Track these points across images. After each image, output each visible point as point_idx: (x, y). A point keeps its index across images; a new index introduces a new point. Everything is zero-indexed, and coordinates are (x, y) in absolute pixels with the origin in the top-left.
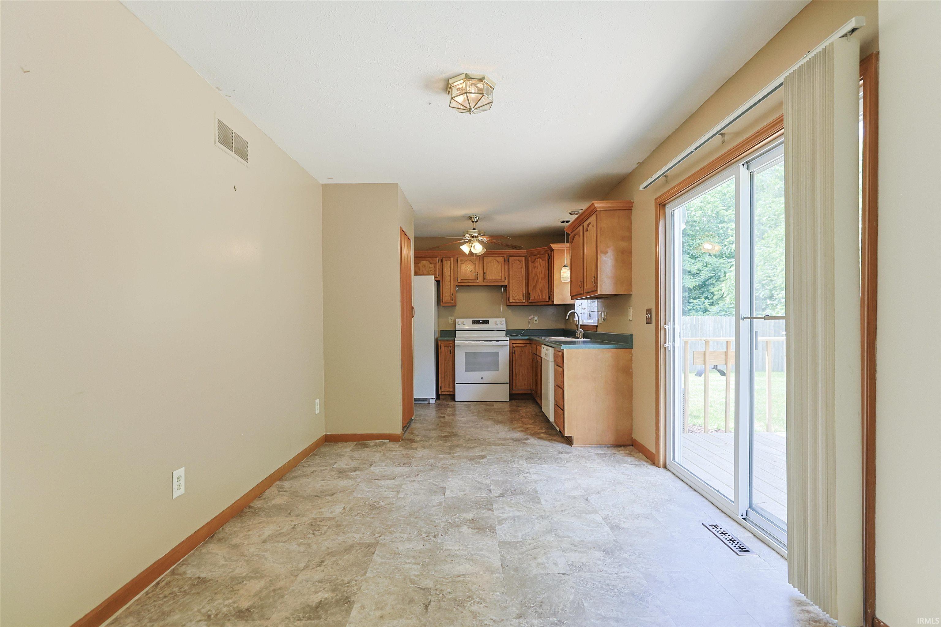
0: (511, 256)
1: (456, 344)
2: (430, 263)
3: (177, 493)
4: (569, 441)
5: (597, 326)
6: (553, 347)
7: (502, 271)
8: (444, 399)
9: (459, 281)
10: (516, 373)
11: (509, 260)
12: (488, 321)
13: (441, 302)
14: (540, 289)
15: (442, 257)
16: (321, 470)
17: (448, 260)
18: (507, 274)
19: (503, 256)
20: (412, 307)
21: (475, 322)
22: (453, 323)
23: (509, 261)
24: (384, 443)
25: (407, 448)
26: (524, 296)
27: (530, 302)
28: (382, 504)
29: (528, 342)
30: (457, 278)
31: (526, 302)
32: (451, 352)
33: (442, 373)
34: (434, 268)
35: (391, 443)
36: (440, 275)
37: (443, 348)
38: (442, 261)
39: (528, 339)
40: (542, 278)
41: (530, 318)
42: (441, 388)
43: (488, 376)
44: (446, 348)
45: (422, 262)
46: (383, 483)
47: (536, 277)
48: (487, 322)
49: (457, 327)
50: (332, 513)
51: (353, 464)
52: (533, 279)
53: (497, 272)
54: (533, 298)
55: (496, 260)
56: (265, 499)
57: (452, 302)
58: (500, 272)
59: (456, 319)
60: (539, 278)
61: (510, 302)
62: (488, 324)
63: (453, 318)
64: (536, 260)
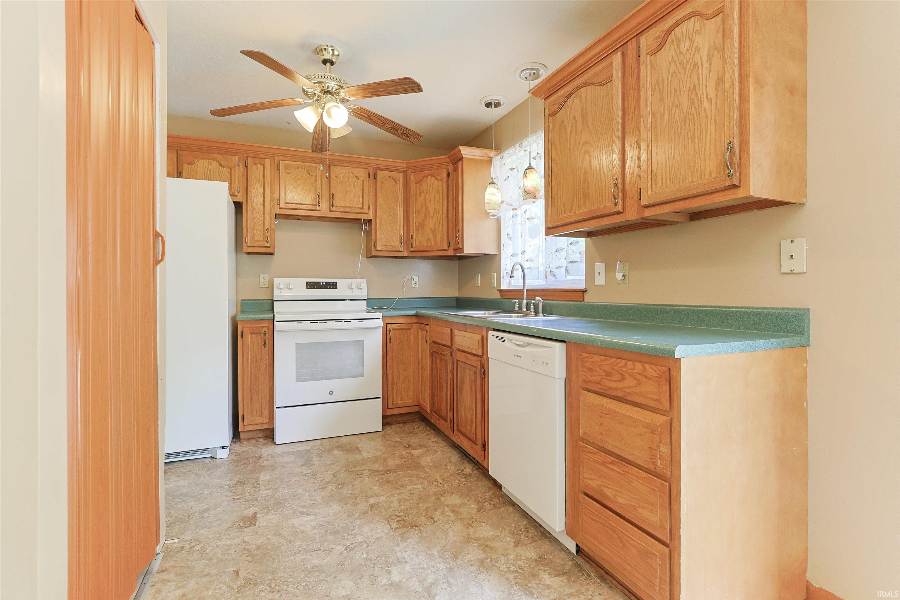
0: (381, 169)
1: (275, 329)
2: (220, 164)
5: (584, 291)
6: (564, 342)
7: (363, 193)
8: (249, 440)
9: (283, 205)
10: (393, 378)
11: (376, 175)
12: (336, 283)
13: (245, 245)
14: (431, 229)
15: (247, 159)
17: (260, 164)
18: (372, 200)
19: (366, 167)
20: (157, 235)
21: (310, 285)
22: (267, 286)
23: (375, 178)
26: (402, 241)
27: (412, 251)
29: (414, 320)
30: (279, 201)
31: (405, 252)
32: (265, 343)
33: (245, 387)
34: (228, 175)
36: (241, 192)
37: (248, 337)
38: (246, 166)
39: (417, 316)
40: (435, 209)
41: (405, 279)
42: (242, 419)
43: (343, 387)
44: (254, 336)
45: (201, 161)
47: (425, 208)
48: (334, 286)
49: (277, 295)
52: (419, 211)
53: (354, 195)
54: (418, 244)
55: (353, 173)
57: (268, 245)
58: (361, 196)
59: (274, 279)
60: (429, 209)
61: (378, 249)
62: (337, 288)
63: (267, 276)
64: (425, 179)
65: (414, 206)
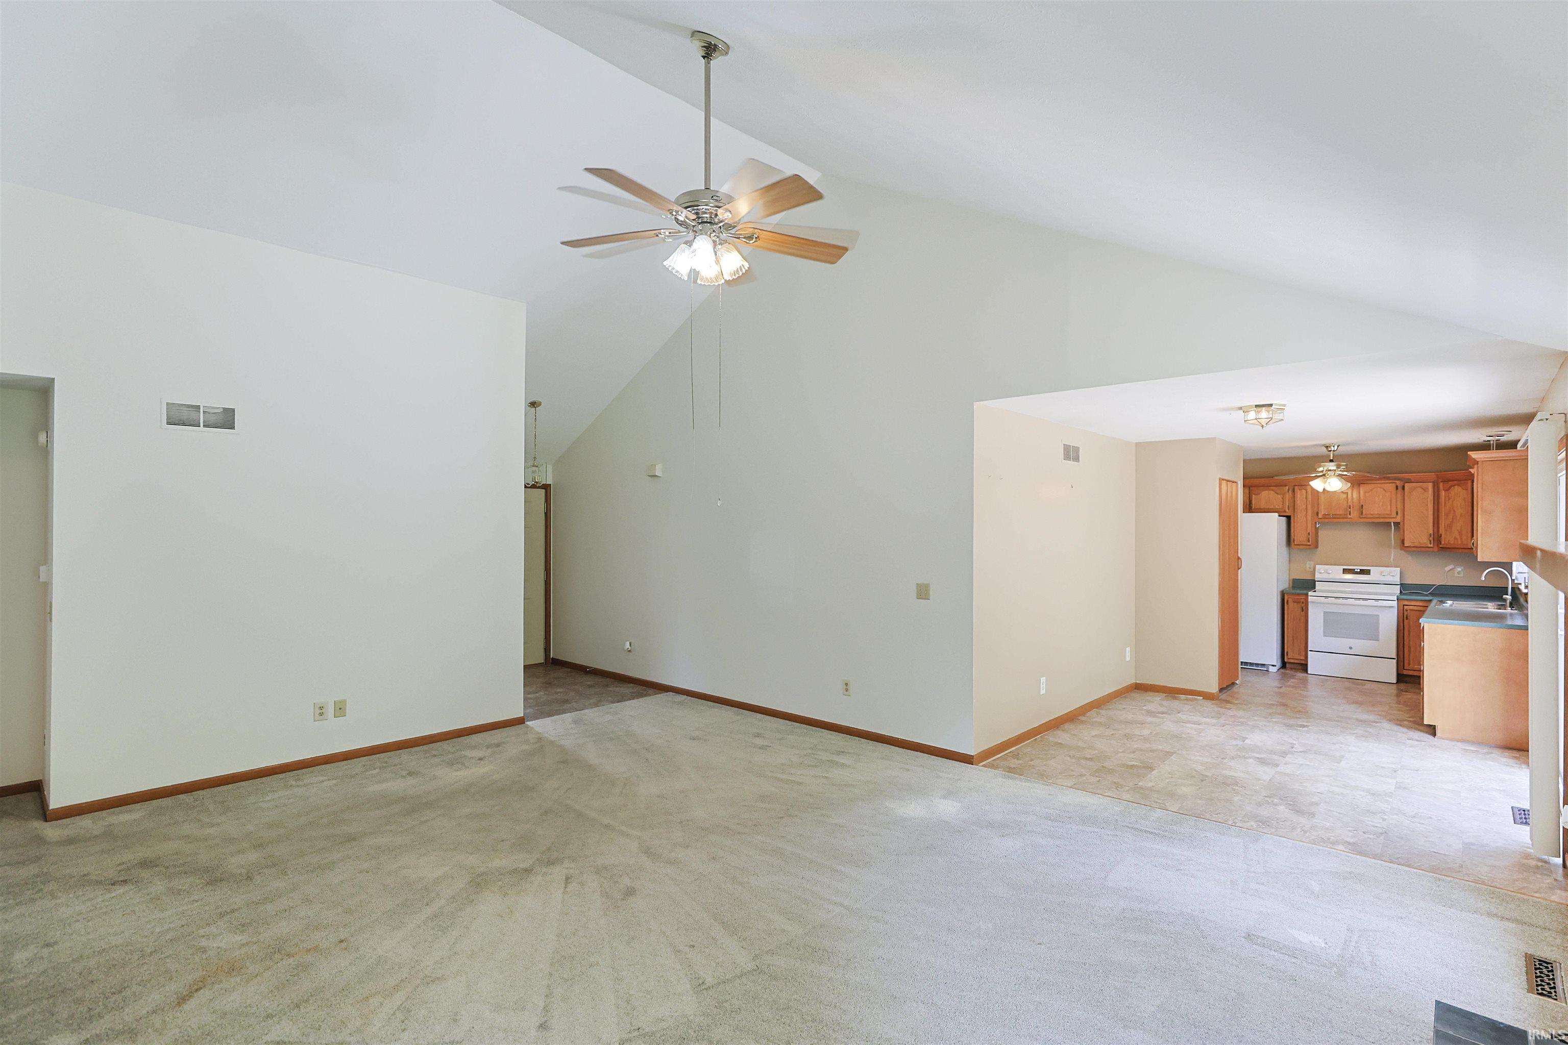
0: (1409, 482)
1: (1309, 600)
2: (1276, 493)
3: (1043, 692)
4: (1432, 730)
7: (1391, 502)
8: (1291, 669)
9: (1320, 516)
10: (1409, 647)
11: (1403, 488)
12: (1370, 570)
13: (1292, 543)
14: (1458, 530)
15: (1294, 486)
16: (1132, 708)
17: (1304, 489)
18: (1400, 507)
19: (1394, 482)
20: (1239, 558)
21: (1346, 571)
22: (1310, 570)
24: (1196, 699)
25: (1221, 707)
26: (1432, 539)
27: (1440, 548)
28: (1183, 736)
31: (1435, 547)
32: (1302, 609)
33: (1289, 635)
34: (1282, 500)
35: (1204, 700)
36: (1291, 508)
37: (1292, 604)
38: (1294, 491)
39: (1430, 601)
40: (1461, 514)
41: (1447, 569)
42: (1287, 654)
43: (1362, 645)
44: (1296, 604)
45: (1263, 492)
46: (1188, 725)
47: (1452, 512)
48: (1367, 572)
49: (1319, 577)
50: (1141, 733)
51: (1162, 709)
52: (1447, 515)
53: (1383, 504)
54: (1446, 542)
55: (1381, 488)
56: (1087, 717)
57: (1309, 544)
58: (1389, 504)
59: (1317, 566)
60: (1457, 513)
61: (1406, 545)
62: (1370, 574)
63: (1312, 563)
64: (1452, 488)
65: (1443, 509)
